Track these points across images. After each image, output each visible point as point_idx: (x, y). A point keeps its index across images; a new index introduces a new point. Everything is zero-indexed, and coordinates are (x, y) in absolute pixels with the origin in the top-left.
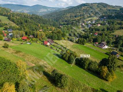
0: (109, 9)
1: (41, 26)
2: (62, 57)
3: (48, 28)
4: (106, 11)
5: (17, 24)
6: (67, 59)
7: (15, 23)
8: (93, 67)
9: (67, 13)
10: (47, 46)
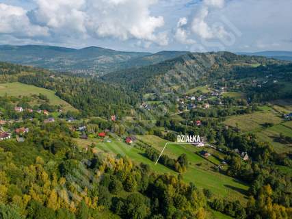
0: (238, 64)
1: (112, 108)
2: (146, 155)
3: (123, 112)
4: (231, 69)
5: (74, 106)
6: (151, 157)
7: (71, 104)
8: (170, 163)
9: (155, 75)
10: (130, 144)
